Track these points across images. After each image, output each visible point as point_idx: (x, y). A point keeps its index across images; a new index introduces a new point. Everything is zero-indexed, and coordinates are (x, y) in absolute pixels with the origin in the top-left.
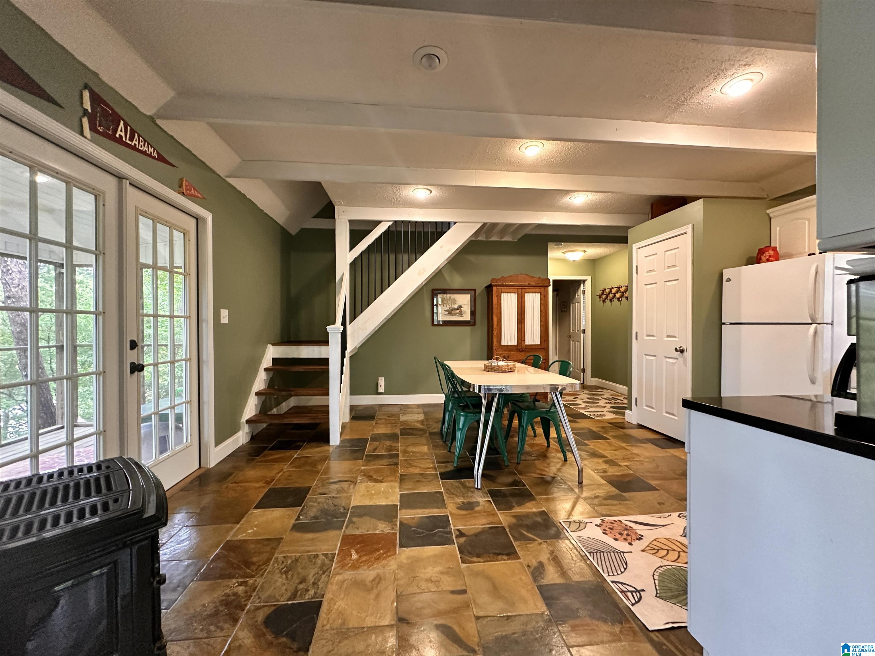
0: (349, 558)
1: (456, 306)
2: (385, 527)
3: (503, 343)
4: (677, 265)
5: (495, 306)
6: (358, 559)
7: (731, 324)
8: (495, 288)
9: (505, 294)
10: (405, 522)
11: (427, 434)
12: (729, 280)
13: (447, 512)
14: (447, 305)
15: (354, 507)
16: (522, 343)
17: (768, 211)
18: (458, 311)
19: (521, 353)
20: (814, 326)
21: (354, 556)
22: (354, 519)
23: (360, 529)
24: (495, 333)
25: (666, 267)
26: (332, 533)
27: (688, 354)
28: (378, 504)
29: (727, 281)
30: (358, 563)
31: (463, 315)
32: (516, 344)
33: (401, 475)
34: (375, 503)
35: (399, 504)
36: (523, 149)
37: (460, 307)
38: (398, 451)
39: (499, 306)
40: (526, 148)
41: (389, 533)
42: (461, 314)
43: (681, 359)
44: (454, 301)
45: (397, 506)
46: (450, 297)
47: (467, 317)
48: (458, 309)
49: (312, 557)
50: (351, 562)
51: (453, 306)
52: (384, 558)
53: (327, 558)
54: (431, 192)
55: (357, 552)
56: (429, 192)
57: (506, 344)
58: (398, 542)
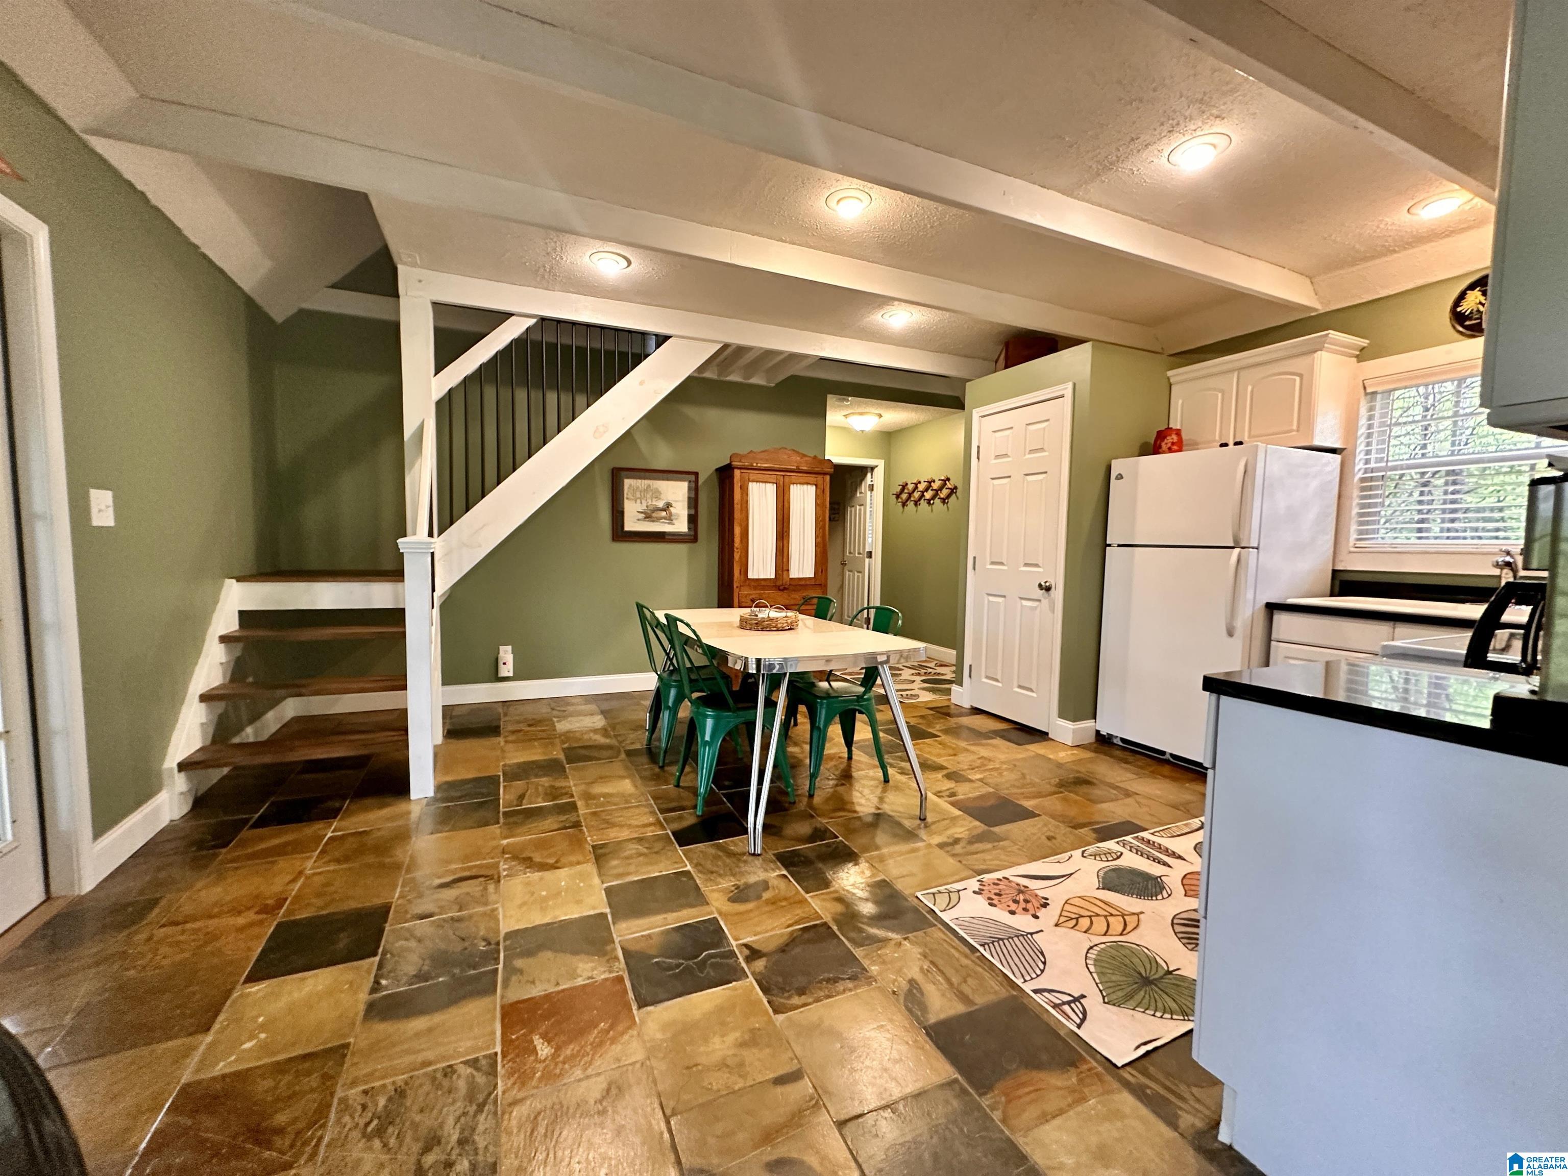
0: (532, 1058)
1: (661, 504)
2: (593, 969)
3: (750, 576)
4: (1046, 447)
5: (737, 507)
6: (555, 1056)
7: (1119, 546)
8: (737, 473)
9: (754, 484)
10: (632, 947)
11: (623, 756)
12: (1120, 477)
13: (712, 913)
14: (643, 501)
15: (508, 936)
16: (785, 576)
17: (1170, 373)
18: (664, 514)
19: (780, 593)
20: (1237, 551)
21: (544, 1050)
22: (519, 963)
23: (537, 983)
24: (737, 556)
25: (1027, 451)
26: (473, 1008)
27: (1058, 594)
28: (563, 918)
29: (1117, 478)
30: (556, 1064)
31: (674, 521)
32: (773, 576)
33: (593, 847)
34: (555, 917)
35: (608, 910)
36: (832, 202)
37: (668, 505)
38: (572, 796)
39: (744, 505)
40: (839, 201)
41: (606, 980)
42: (670, 519)
43: (1045, 602)
44: (657, 494)
45: (603, 916)
46: (649, 486)
47: (681, 526)
48: (665, 510)
49: (439, 1075)
50: (540, 1066)
51: (654, 503)
52: (613, 1041)
53: (478, 1069)
54: (629, 263)
55: (546, 1037)
56: (625, 263)
57: (756, 577)
58: (631, 995)
